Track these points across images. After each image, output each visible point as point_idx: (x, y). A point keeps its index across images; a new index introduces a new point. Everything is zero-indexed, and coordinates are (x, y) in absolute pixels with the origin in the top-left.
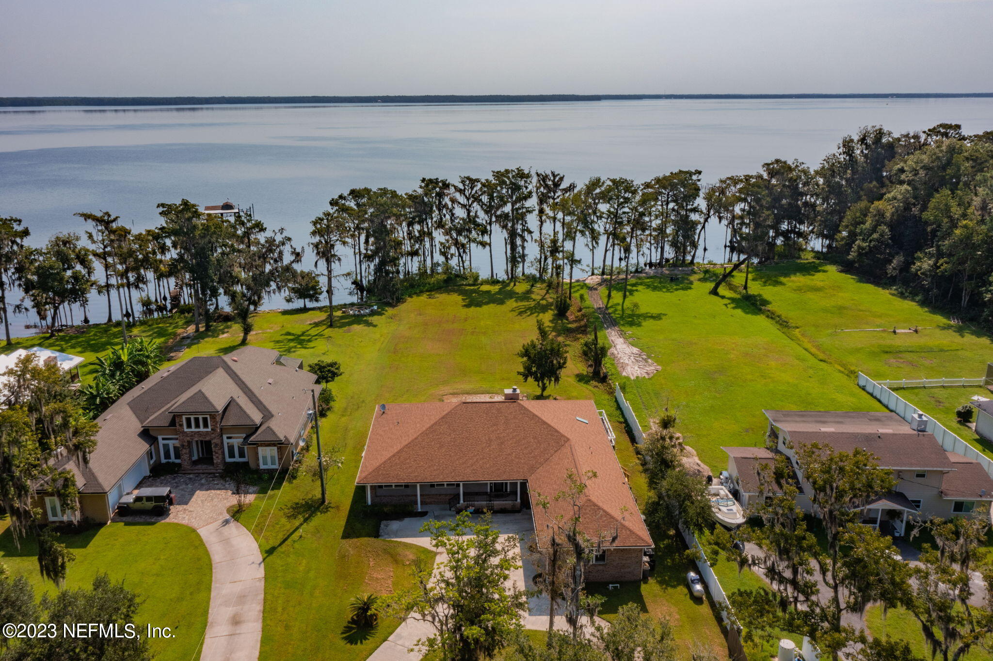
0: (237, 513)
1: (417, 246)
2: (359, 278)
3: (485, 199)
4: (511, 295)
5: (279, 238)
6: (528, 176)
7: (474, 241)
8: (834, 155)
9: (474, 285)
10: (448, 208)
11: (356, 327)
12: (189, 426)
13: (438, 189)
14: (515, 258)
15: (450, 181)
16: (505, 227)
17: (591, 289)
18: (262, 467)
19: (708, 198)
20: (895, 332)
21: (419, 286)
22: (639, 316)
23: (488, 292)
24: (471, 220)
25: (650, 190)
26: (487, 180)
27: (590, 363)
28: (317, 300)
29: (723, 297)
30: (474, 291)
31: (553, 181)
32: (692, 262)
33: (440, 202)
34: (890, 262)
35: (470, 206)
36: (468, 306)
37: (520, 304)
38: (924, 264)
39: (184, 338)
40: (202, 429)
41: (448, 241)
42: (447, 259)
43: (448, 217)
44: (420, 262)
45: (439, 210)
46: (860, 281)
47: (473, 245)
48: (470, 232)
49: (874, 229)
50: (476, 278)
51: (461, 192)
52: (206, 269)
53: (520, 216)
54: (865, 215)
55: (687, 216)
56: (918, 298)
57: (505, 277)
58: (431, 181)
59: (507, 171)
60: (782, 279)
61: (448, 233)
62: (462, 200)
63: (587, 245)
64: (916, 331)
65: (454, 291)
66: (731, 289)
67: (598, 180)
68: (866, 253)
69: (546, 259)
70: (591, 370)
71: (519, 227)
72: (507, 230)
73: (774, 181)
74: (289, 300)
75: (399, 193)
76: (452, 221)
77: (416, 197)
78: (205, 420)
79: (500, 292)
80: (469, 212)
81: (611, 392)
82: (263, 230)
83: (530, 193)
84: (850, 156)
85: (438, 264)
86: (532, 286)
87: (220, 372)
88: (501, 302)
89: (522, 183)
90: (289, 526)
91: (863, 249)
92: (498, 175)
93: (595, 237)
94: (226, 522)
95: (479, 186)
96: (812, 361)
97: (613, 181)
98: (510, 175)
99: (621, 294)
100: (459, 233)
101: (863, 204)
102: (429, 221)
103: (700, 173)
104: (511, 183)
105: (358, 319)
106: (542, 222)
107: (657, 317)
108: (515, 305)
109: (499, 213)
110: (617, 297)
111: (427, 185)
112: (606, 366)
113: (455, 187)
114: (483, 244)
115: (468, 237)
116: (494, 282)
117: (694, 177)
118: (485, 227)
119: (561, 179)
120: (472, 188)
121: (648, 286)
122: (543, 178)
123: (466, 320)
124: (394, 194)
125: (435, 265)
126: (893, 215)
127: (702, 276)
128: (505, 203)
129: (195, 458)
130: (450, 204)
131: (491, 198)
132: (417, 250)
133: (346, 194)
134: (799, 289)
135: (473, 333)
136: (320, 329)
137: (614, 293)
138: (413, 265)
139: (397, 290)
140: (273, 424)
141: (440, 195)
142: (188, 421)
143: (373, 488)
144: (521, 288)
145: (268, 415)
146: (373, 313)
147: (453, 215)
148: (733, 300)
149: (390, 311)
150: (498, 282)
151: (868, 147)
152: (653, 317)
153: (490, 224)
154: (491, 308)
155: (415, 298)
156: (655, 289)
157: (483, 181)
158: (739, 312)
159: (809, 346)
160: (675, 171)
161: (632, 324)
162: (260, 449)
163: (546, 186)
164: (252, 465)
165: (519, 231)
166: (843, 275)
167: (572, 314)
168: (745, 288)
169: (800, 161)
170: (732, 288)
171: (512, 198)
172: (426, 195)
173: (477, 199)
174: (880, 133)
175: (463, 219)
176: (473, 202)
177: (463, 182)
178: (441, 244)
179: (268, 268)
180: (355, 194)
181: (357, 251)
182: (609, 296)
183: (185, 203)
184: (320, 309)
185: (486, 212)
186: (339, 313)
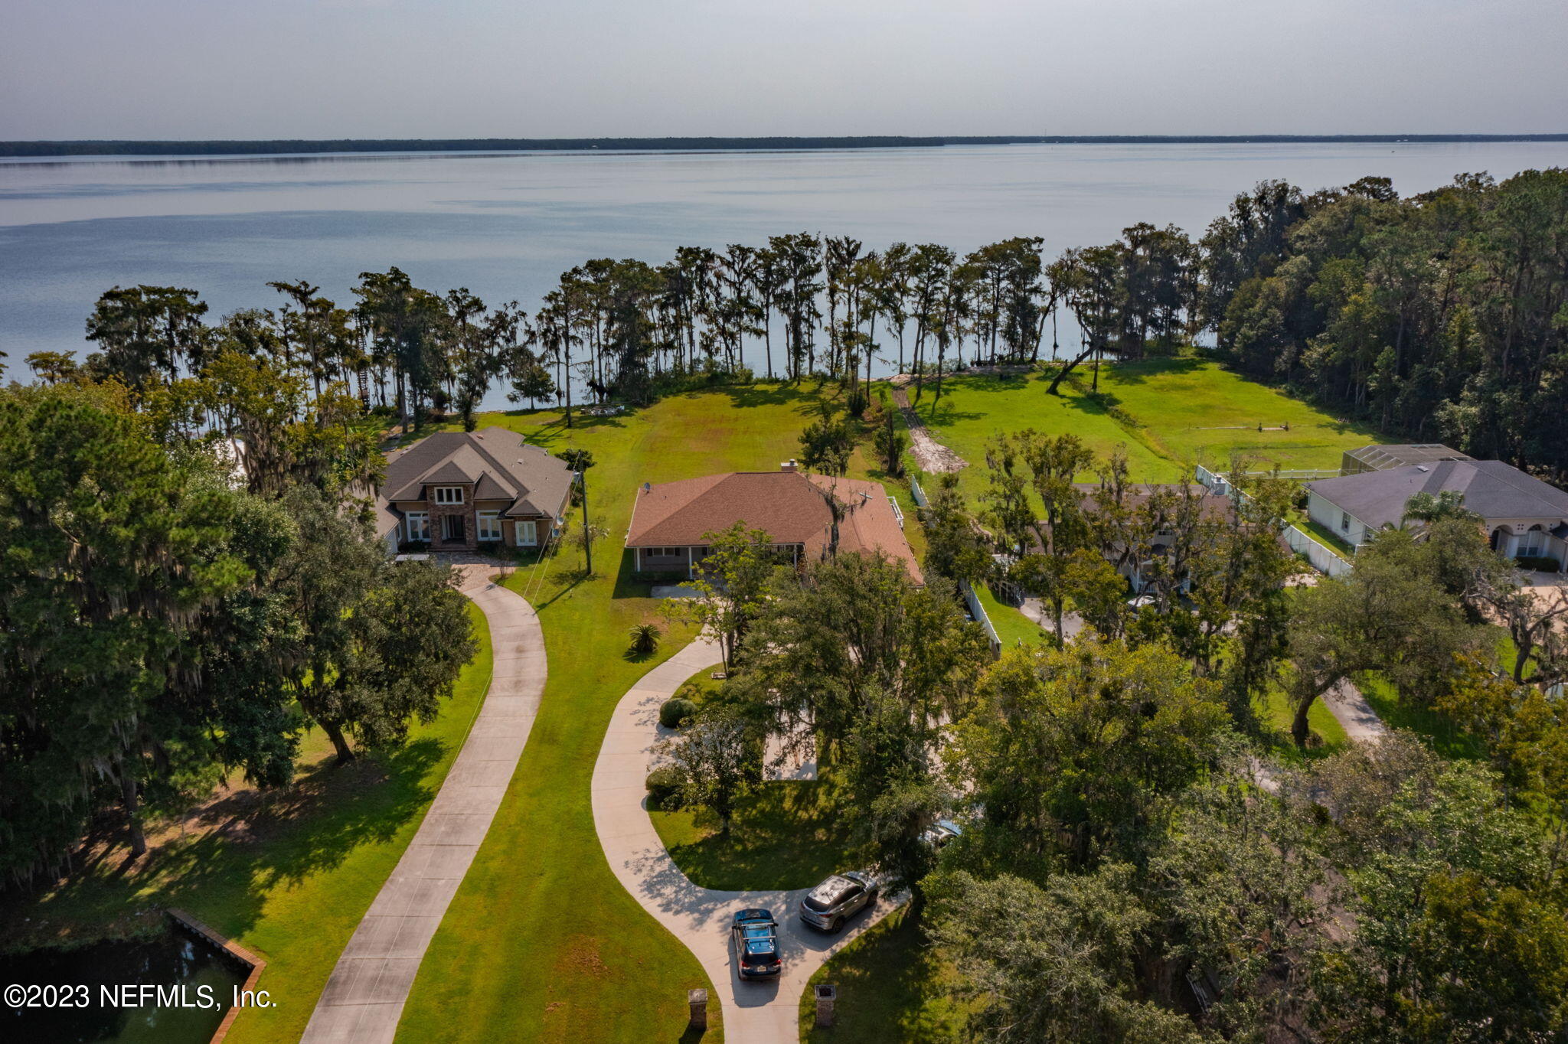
0: (500, 581)
1: (672, 336)
2: (597, 376)
3: (760, 274)
4: (794, 394)
5: (511, 313)
6: (816, 244)
7: (747, 329)
8: (1224, 219)
9: (746, 384)
10: (711, 287)
11: (600, 428)
12: (441, 499)
13: (699, 262)
14: (799, 349)
15: (715, 251)
16: (785, 310)
17: (896, 388)
18: (519, 544)
19: (1053, 273)
20: (1260, 430)
21: (675, 385)
22: (952, 416)
23: (764, 392)
24: (744, 301)
25: (977, 264)
26: (763, 250)
27: (886, 458)
28: (548, 400)
29: (1063, 397)
30: (748, 391)
31: (847, 250)
32: (1033, 360)
33: (702, 279)
34: (1279, 353)
35: (741, 284)
36: (739, 406)
37: (804, 403)
38: (1314, 353)
39: (390, 439)
40: (454, 502)
41: (711, 331)
42: (711, 354)
43: (712, 298)
44: (675, 358)
45: (701, 289)
46: (1245, 380)
47: (745, 335)
48: (742, 317)
49: (1264, 315)
50: (749, 376)
51: (730, 265)
52: (417, 355)
53: (805, 295)
54: (1257, 296)
55: (1026, 299)
56: (1308, 398)
57: (788, 377)
58: (690, 251)
59: (789, 237)
60: (1144, 377)
61: (712, 320)
62: (731, 275)
63: (889, 329)
64: (1286, 429)
65: (721, 391)
66: (1075, 388)
67: (903, 247)
68: (1254, 344)
69: (839, 352)
70: (886, 467)
71: (804, 309)
72: (789, 315)
73: (1140, 252)
74: (513, 399)
75: (650, 266)
76: (718, 303)
77: (672, 271)
78: (458, 492)
79: (779, 391)
80: (739, 291)
81: (907, 487)
82: (481, 308)
83: (819, 265)
84: (1245, 219)
85: (698, 361)
86: (821, 385)
87: (467, 448)
88: (781, 402)
89: (808, 253)
90: (556, 590)
91: (1249, 338)
92: (777, 242)
93: (900, 319)
94: (491, 587)
95: (753, 257)
96: (1151, 457)
97: (922, 248)
98: (793, 243)
99: (934, 393)
100: (727, 319)
101: (1254, 283)
102: (688, 302)
103: (1041, 241)
104: (794, 253)
105: (602, 420)
106: (834, 304)
107: (976, 417)
108: (798, 404)
109: (778, 291)
110: (928, 396)
111: (685, 256)
112: (905, 461)
113: (722, 259)
114: (758, 333)
115: (739, 324)
116: (771, 380)
117: (1035, 247)
118: (761, 310)
119: (858, 246)
120: (743, 261)
121: (970, 385)
122: (834, 246)
123: (736, 420)
124: (643, 266)
125: (695, 362)
126: (1288, 294)
127: (1042, 374)
128: (786, 279)
129: (444, 537)
130: (714, 280)
131: (769, 273)
132: (672, 342)
133: (581, 267)
134: (1162, 388)
135: (745, 433)
136: (556, 430)
137: (924, 393)
138: (667, 361)
139: (649, 386)
140: (530, 498)
141: (702, 270)
142: (440, 492)
143: (642, 551)
144: (806, 388)
145: (523, 491)
146: (620, 414)
147: (719, 294)
148: (1074, 399)
149: (640, 412)
150: (777, 381)
151: (1267, 208)
152: (970, 417)
153: (767, 306)
154: (769, 408)
155: (671, 398)
156: (978, 388)
157: (758, 251)
158: (1079, 411)
159: (1152, 444)
160: (1010, 238)
161: (941, 423)
162: (518, 524)
163: (840, 256)
164: (508, 542)
165: (804, 314)
166: (1226, 373)
167: (869, 414)
168: (1094, 386)
169: (1176, 226)
170: (1076, 386)
171: (794, 271)
172: (684, 268)
173: (750, 274)
174: (1283, 190)
175: (731, 301)
176: (745, 279)
177: (731, 252)
178: (703, 334)
179: (496, 351)
180: (594, 266)
181: (595, 341)
182: (918, 396)
183: (395, 271)
184: (552, 410)
185: (762, 290)
186: (577, 414)
